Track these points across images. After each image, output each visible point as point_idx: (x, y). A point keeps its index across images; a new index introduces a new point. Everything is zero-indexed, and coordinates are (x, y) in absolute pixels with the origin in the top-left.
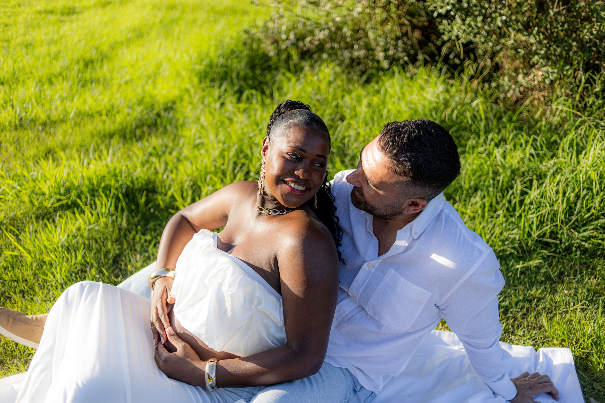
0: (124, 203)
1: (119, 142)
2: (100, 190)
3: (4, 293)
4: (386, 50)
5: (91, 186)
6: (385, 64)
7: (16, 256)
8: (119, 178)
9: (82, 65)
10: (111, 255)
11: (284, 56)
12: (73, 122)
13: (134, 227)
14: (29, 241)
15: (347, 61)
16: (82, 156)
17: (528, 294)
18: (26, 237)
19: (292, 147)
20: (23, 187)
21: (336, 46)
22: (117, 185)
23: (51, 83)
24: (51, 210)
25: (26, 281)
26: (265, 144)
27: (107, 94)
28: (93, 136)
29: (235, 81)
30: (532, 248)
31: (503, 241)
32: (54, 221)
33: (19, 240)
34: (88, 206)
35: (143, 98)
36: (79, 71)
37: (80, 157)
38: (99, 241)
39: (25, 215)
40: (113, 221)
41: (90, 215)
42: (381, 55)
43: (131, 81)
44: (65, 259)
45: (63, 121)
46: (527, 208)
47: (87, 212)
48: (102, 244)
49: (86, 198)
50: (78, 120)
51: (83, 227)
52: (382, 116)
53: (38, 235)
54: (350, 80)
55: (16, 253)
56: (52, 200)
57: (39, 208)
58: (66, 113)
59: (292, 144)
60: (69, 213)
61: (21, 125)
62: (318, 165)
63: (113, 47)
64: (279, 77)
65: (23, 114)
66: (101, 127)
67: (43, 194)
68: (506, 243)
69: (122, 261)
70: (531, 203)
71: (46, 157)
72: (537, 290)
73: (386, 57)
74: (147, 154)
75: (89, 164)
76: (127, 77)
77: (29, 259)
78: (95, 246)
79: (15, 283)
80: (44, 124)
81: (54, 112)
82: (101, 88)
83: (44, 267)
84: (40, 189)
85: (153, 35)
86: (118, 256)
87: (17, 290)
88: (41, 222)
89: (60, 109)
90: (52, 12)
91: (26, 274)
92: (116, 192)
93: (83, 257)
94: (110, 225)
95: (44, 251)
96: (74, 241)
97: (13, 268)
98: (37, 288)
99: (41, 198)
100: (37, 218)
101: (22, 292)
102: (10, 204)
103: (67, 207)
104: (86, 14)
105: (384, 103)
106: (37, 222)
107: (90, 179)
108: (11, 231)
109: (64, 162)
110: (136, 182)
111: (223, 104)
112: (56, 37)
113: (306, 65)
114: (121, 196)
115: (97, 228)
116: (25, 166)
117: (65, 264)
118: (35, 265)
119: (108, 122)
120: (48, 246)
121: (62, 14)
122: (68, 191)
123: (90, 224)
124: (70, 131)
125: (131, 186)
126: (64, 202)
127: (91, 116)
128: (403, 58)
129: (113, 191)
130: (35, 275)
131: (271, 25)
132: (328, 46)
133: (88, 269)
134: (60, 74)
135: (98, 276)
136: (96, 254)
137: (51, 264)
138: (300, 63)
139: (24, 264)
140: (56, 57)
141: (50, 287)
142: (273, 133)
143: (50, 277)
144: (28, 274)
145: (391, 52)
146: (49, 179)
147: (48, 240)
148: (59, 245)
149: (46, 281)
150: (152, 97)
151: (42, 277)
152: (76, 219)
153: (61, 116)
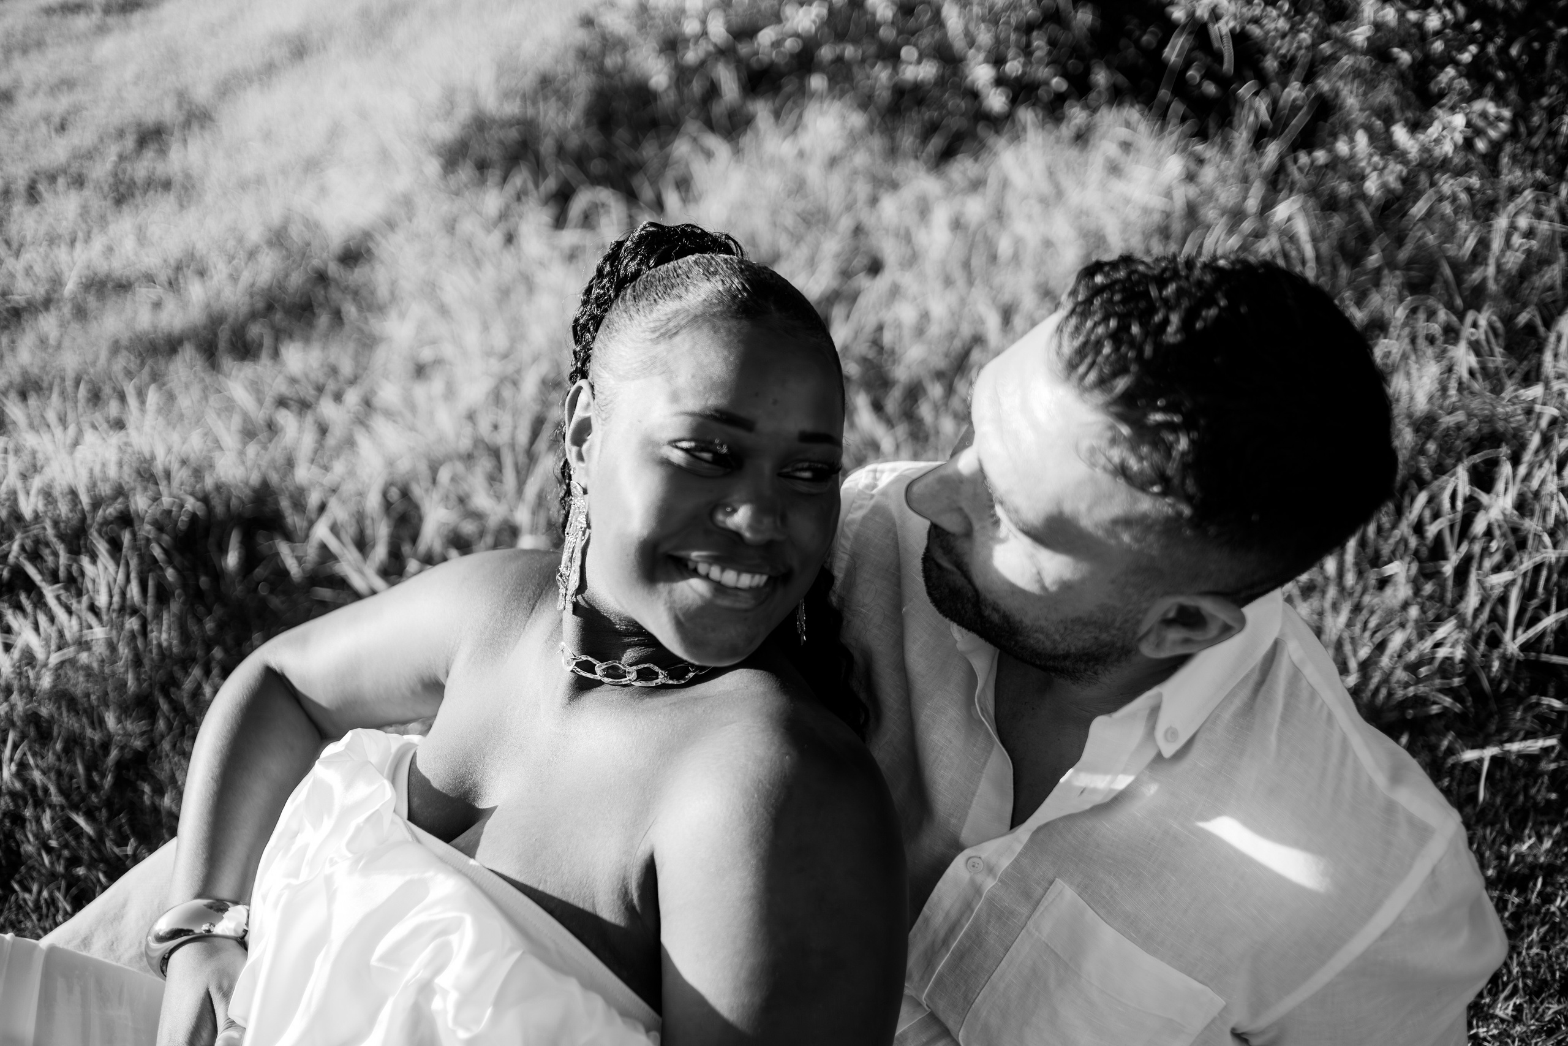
0: (170, 574)
2: (95, 532)
4: (997, 60)
5: (70, 518)
6: (996, 101)
8: (162, 489)
9: (130, 142)
10: (111, 759)
11: (697, 87)
13: (200, 653)
15: (884, 95)
17: (1512, 858)
19: (692, 414)
21: (849, 51)
22: (155, 510)
26: (579, 413)
27: (185, 220)
28: (117, 348)
29: (550, 163)
30: (1504, 686)
31: (1413, 668)
34: (60, 587)
36: (122, 158)
40: (134, 636)
41: (61, 616)
42: (981, 73)
43: (259, 178)
45: (47, 303)
46: (1477, 548)
47: (55, 605)
48: (87, 719)
49: (55, 558)
50: (86, 301)
52: (993, 258)
54: (892, 152)
58: (56, 281)
59: (693, 404)
62: (807, 475)
64: (681, 148)
66: (145, 320)
68: (1424, 671)
70: (1489, 534)
72: (1540, 839)
73: (1000, 81)
74: (269, 401)
76: (249, 169)
78: (65, 723)
81: (20, 280)
82: (170, 202)
86: (138, 758)
94: (122, 650)
105: (999, 215)
110: (215, 500)
111: (510, 239)
112: (77, 70)
113: (761, 110)
115: (82, 660)
119: (170, 304)
123: (62, 646)
124: (55, 336)
127: (123, 287)
128: (1047, 83)
132: (826, 53)
134: (63, 170)
138: (744, 104)
142: (605, 367)
145: (1014, 67)
150: (310, 225)
153: (41, 291)
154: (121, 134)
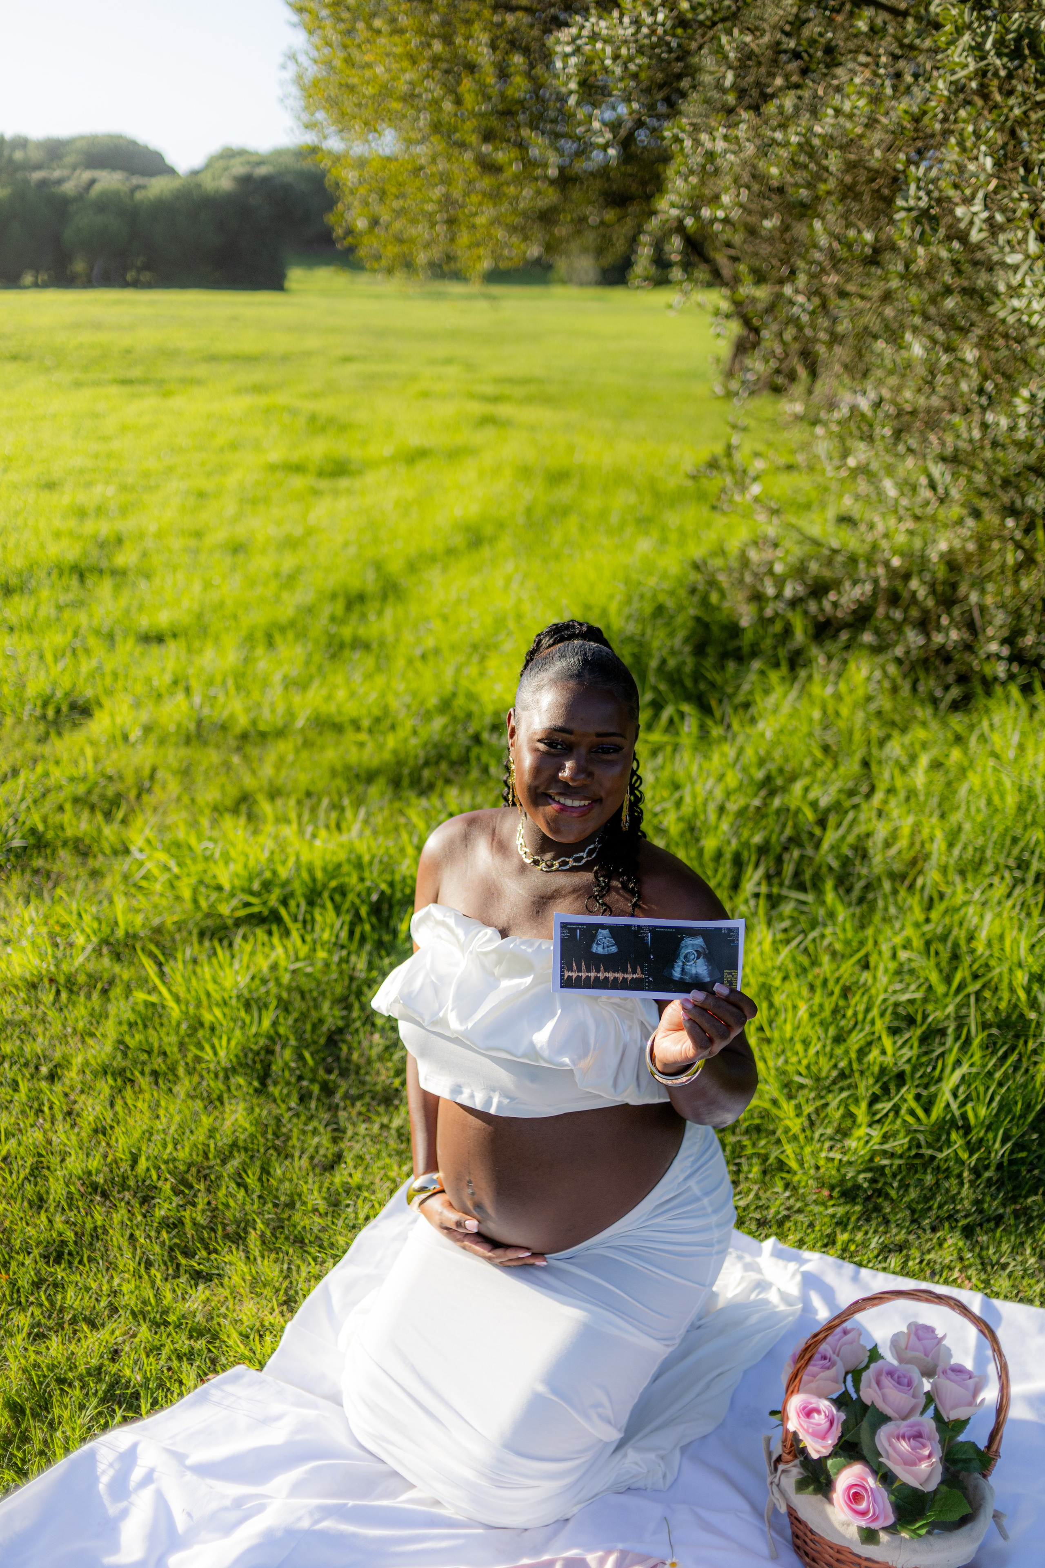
0: (367, 927)
1: (382, 794)
2: (326, 895)
3: (124, 1070)
5: (310, 884)
7: (153, 1005)
8: (367, 874)
9: (339, 607)
10: (325, 1028)
11: (775, 629)
12: (300, 741)
14: (179, 979)
15: (916, 655)
16: (306, 817)
18: (177, 969)
20: (185, 870)
21: (897, 614)
22: (360, 887)
23: (270, 643)
24: (230, 922)
25: (165, 1054)
27: (380, 680)
28: (334, 773)
32: (231, 945)
33: (162, 975)
34: (299, 925)
35: (454, 695)
36: (333, 619)
37: (300, 817)
38: (308, 996)
39: (180, 926)
40: (342, 961)
41: (299, 942)
43: (437, 651)
44: (240, 1023)
45: (281, 733)
47: (295, 935)
48: (311, 1004)
49: (298, 906)
50: (311, 735)
51: (283, 963)
53: (198, 970)
55: (153, 999)
56: (234, 902)
57: (208, 915)
58: (291, 714)
60: (260, 933)
61: (199, 735)
63: (412, 567)
64: (750, 679)
65: (206, 711)
66: (354, 756)
67: (219, 888)
69: (344, 1041)
71: (235, 811)
75: (314, 836)
76: (430, 642)
77: (175, 1011)
78: (298, 1004)
79: (145, 1057)
80: (244, 737)
81: (266, 713)
82: (370, 662)
83: (200, 1033)
84: (214, 877)
85: (505, 543)
86: (340, 1031)
87: (147, 1070)
88: (207, 944)
89: (281, 708)
90: (298, 468)
91: (166, 1039)
92: (357, 901)
93: (275, 1024)
94: (334, 967)
95: (205, 1002)
96: (263, 990)
97: (145, 1027)
98: (181, 1071)
99: (214, 896)
100: (202, 934)
101: (155, 1074)
102: (156, 899)
103: (258, 920)
104: (371, 478)
106: (201, 942)
107: (311, 871)
108: (151, 955)
109: (269, 828)
110: (398, 887)
112: (298, 531)
113: (820, 654)
114: (364, 911)
115: (309, 970)
116: (194, 824)
117: (238, 1033)
118: (184, 1027)
119: (370, 746)
120: (213, 994)
121: (321, 474)
122: (267, 886)
123: (297, 959)
124: (290, 757)
125: (388, 891)
126: (256, 910)
127: (338, 728)
129: (351, 897)
130: (182, 1045)
131: (754, 555)
132: (880, 612)
133: (278, 1048)
134: (292, 624)
135: (293, 1065)
136: (296, 1021)
137: (213, 1029)
138: (807, 648)
139: (165, 1021)
140: (290, 580)
141: (204, 1073)
143: (208, 1054)
144: (170, 1041)
146: (234, 861)
147: (215, 981)
148: (234, 994)
149: (198, 1059)
150: (471, 697)
151: (194, 1050)
152: (273, 947)
153: (280, 723)
154: (334, 596)
